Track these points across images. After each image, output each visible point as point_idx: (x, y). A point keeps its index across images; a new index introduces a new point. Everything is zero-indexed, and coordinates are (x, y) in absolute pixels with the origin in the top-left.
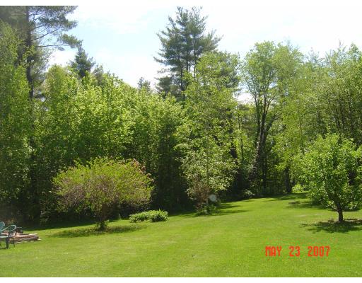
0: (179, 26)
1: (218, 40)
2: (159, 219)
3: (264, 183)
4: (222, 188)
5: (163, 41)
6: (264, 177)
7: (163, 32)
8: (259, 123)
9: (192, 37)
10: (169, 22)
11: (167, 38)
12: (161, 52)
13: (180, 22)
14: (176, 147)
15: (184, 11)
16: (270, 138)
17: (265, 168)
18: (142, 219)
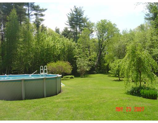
0: (74, 13)
1: (88, 19)
2: (72, 78)
3: (100, 69)
4: (88, 70)
5: (68, 17)
6: (100, 67)
7: (68, 14)
8: (99, 48)
9: (78, 17)
10: (71, 11)
11: (70, 16)
12: (68, 21)
13: (75, 11)
14: (74, 57)
15: (76, 7)
16: (103, 53)
17: (100, 64)
18: (67, 78)
